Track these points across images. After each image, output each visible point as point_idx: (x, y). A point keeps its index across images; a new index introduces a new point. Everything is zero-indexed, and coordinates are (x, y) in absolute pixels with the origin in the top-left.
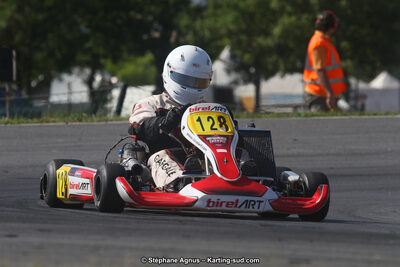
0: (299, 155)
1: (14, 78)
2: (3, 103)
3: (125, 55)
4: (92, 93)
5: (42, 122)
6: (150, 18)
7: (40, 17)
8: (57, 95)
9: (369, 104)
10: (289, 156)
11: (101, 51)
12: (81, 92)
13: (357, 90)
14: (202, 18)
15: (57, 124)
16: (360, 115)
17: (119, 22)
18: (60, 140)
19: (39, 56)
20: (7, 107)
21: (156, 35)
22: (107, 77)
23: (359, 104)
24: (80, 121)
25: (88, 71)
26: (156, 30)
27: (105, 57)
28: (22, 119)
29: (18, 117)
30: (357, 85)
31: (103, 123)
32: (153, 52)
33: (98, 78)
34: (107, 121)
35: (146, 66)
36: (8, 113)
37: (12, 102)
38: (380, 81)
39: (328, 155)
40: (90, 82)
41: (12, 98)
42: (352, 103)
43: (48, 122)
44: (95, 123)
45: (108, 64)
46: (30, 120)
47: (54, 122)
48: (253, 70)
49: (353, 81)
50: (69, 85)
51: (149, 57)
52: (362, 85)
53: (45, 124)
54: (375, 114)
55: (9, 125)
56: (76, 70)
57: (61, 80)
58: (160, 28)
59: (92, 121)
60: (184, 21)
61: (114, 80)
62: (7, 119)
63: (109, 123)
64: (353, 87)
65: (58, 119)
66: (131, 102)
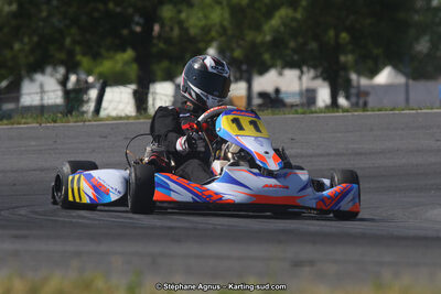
3: (103, 51)
4: (67, 93)
5: (13, 124)
6: (130, 10)
8: (29, 94)
9: (371, 101)
12: (54, 91)
13: (359, 87)
15: (29, 126)
16: (364, 111)
17: (96, 15)
18: (33, 143)
21: (138, 29)
22: (83, 76)
23: (361, 102)
24: (55, 122)
25: (62, 70)
26: (138, 24)
30: (358, 82)
31: (81, 124)
32: (134, 48)
33: (73, 78)
34: (85, 121)
35: (126, 63)
38: (385, 77)
39: (329, 155)
40: (64, 82)
42: (354, 99)
43: (19, 124)
44: (72, 124)
45: (85, 61)
47: (26, 123)
49: (354, 77)
50: (42, 86)
51: (129, 54)
52: (364, 82)
53: (15, 126)
54: (379, 110)
56: (49, 70)
57: (32, 80)
58: (141, 21)
59: (68, 122)
60: (167, 12)
61: (91, 79)
63: (87, 123)
64: (355, 82)
65: (29, 120)
66: (111, 102)
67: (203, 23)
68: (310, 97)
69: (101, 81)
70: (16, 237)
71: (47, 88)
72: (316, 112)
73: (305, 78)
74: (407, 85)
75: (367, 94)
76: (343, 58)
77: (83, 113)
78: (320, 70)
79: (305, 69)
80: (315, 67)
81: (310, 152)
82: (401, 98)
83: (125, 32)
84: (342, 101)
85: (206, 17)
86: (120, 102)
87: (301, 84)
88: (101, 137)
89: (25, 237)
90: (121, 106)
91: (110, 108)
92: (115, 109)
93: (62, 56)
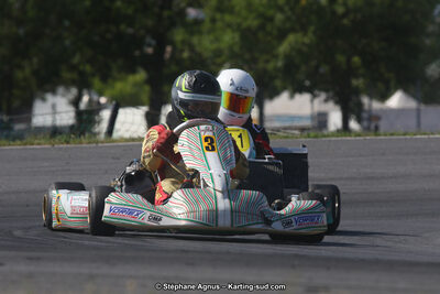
4: (79, 114)
5: (26, 144)
6: (142, 32)
7: (21, 32)
8: (42, 115)
9: (383, 125)
11: (88, 68)
12: (66, 112)
13: (370, 111)
14: (200, 33)
15: (40, 147)
16: (376, 135)
17: (109, 36)
18: (46, 164)
19: (19, 75)
21: (150, 50)
22: (95, 97)
23: (373, 126)
24: (68, 143)
25: (74, 91)
26: (149, 45)
27: (93, 75)
30: (370, 105)
31: (94, 145)
32: (147, 69)
33: (85, 99)
34: (97, 143)
35: (136, 85)
38: (396, 100)
40: (76, 102)
42: (365, 123)
43: (32, 144)
44: (84, 145)
45: (97, 82)
47: (39, 144)
49: (365, 100)
50: (54, 106)
51: (141, 75)
52: (376, 105)
53: (28, 147)
54: (392, 135)
56: (61, 90)
57: (44, 100)
58: (153, 42)
59: (81, 143)
60: (179, 35)
61: (103, 100)
63: (100, 145)
64: (366, 107)
65: (42, 141)
66: (124, 123)
67: (214, 46)
68: (321, 121)
69: (114, 102)
70: (30, 259)
71: (59, 109)
72: (328, 136)
73: (316, 101)
74: (418, 110)
75: (378, 118)
76: (355, 82)
77: (95, 134)
78: (331, 94)
79: (316, 92)
80: (326, 91)
81: (323, 175)
82: (413, 122)
83: (137, 53)
84: (353, 125)
85: (217, 40)
86: (132, 124)
87: (312, 108)
88: (113, 158)
89: (38, 259)
90: (133, 128)
91: (123, 129)
92: (127, 131)
93: (75, 76)
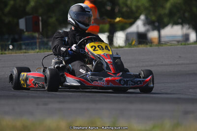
0: (182, 64)
1: (41, 30)
2: (35, 43)
10: (177, 64)
20: (38, 45)
28: (45, 50)
29: (43, 49)
36: (38, 47)
37: (40, 42)
41: (40, 40)
46: (49, 51)
48: (157, 24)
55: (39, 53)
62: (38, 50)
